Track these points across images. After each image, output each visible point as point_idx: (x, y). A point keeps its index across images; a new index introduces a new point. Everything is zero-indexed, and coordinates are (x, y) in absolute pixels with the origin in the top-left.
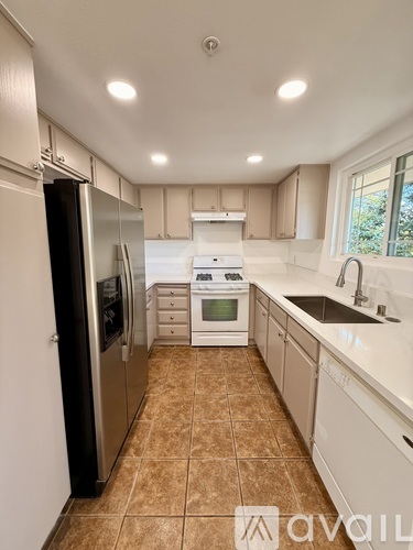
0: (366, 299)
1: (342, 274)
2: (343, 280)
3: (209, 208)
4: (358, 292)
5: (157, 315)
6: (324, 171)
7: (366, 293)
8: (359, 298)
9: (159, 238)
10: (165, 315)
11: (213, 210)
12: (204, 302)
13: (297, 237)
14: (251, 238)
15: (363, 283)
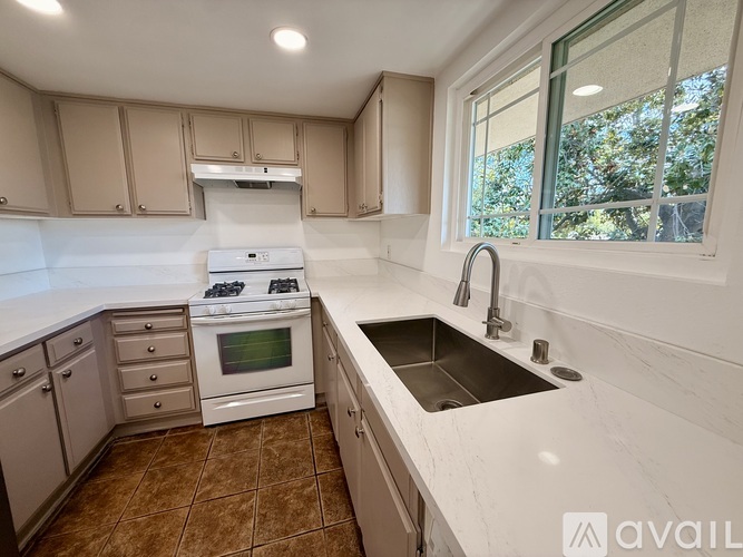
0: (506, 326)
1: (465, 280)
2: (467, 291)
3: (227, 155)
4: (493, 312)
5: (118, 376)
6: (425, 88)
7: (506, 314)
8: (494, 323)
9: (119, 212)
10: (136, 374)
11: (235, 160)
12: (223, 339)
13: (386, 210)
14: (314, 214)
15: (500, 292)
